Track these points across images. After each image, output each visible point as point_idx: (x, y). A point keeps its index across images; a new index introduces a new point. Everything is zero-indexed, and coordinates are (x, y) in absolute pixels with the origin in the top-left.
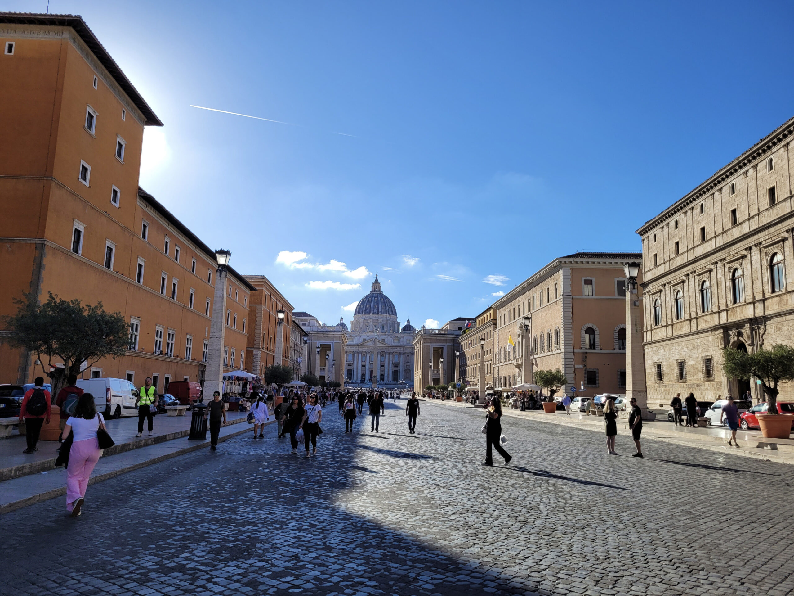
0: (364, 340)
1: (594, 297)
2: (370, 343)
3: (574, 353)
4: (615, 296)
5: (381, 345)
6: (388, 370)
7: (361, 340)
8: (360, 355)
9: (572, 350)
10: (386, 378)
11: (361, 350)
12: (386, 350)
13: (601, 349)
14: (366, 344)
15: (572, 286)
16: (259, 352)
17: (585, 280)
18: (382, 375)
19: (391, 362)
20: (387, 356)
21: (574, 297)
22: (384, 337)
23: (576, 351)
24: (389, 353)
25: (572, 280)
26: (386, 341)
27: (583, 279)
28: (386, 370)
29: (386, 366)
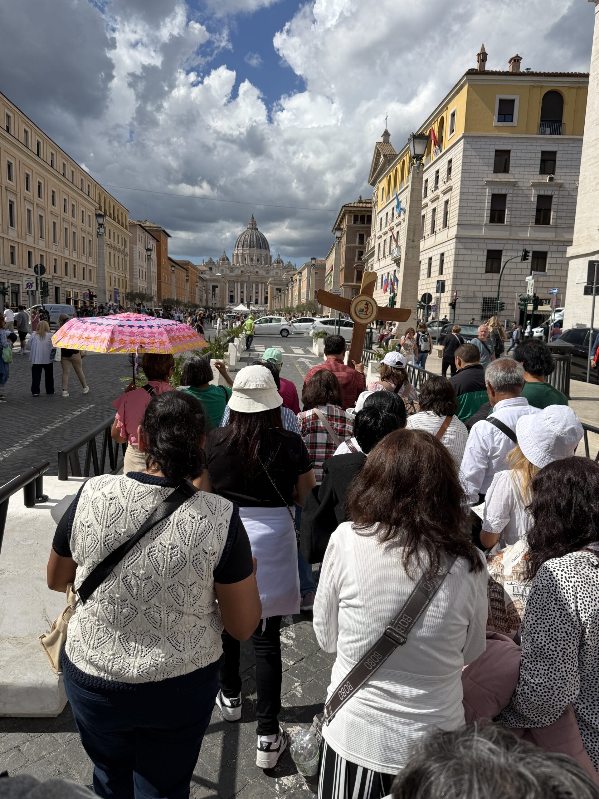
7: (240, 272)
8: (239, 284)
10: (259, 302)
11: (240, 279)
12: (259, 280)
14: (244, 275)
18: (256, 300)
19: (263, 290)
20: (260, 285)
22: (257, 270)
26: (260, 272)
28: (260, 296)
29: (260, 292)
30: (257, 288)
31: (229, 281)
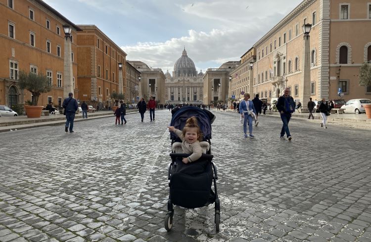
0: (179, 80)
1: (349, 20)
3: (330, 67)
4: (366, 18)
5: (188, 83)
7: (177, 81)
9: (329, 65)
10: (190, 99)
11: (178, 85)
12: (190, 85)
13: (353, 63)
14: (180, 83)
15: (330, 11)
16: (95, 79)
17: (342, 6)
18: (188, 98)
19: (192, 91)
21: (332, 20)
22: (188, 79)
23: (331, 65)
24: (191, 87)
25: (331, 6)
26: (190, 81)
27: (340, 5)
28: (190, 95)
29: (190, 93)
30: (188, 91)
31: (170, 87)
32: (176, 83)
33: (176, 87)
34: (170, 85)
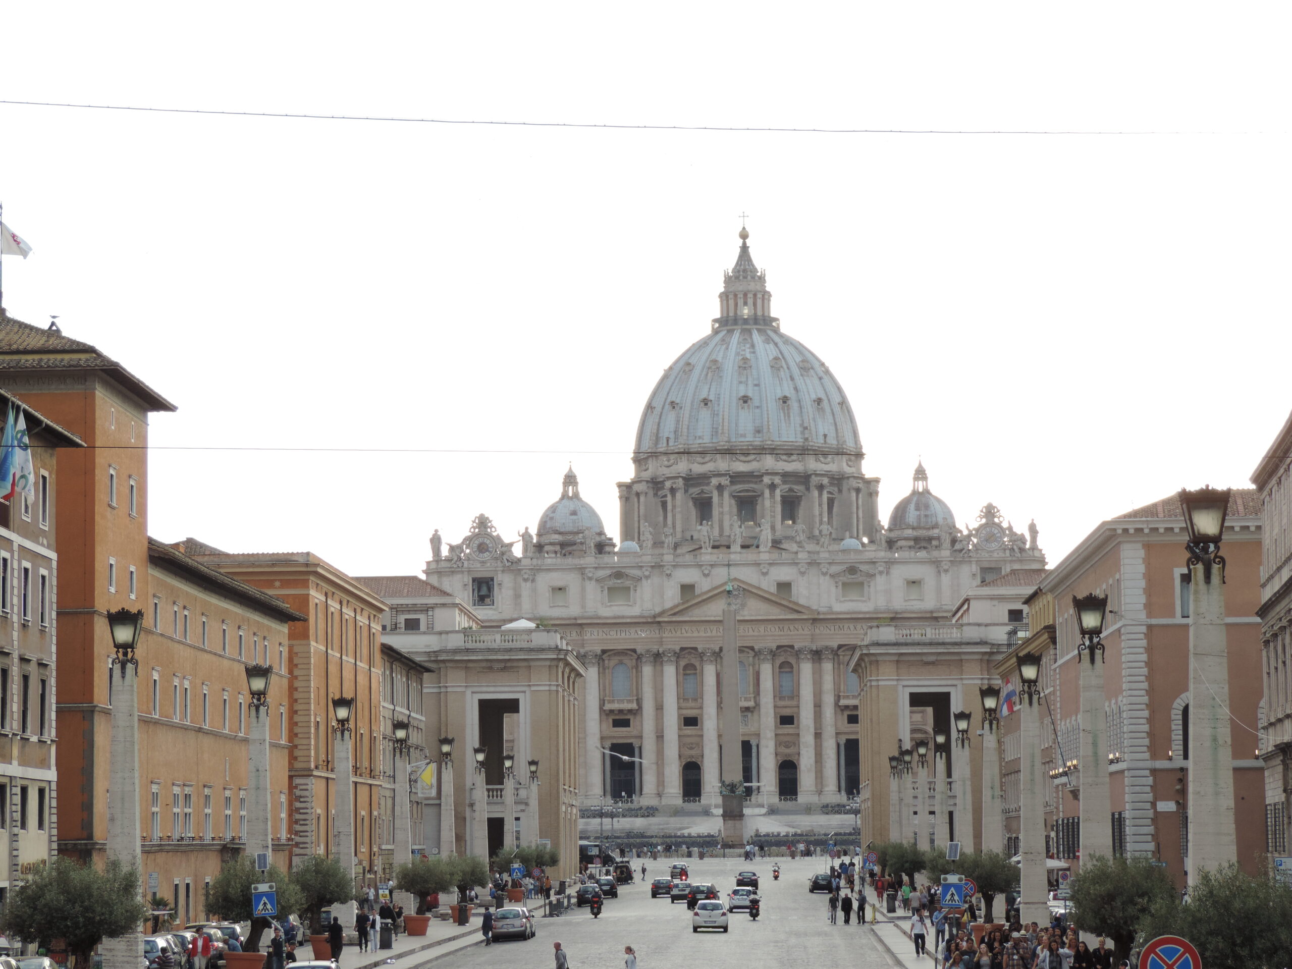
0: (687, 589)
2: (715, 610)
3: (1154, 772)
5: (776, 613)
6: (818, 735)
7: (671, 596)
8: (670, 672)
10: (806, 779)
11: (673, 639)
12: (800, 637)
14: (697, 614)
15: (1147, 591)
16: (311, 782)
17: (1182, 576)
18: (788, 770)
19: (828, 700)
20: (806, 669)
21: (1154, 621)
22: (784, 574)
23: (1157, 765)
24: (817, 655)
25: (1147, 575)
26: (800, 592)
27: (1178, 572)
28: (807, 739)
29: (806, 717)
30: (786, 695)
31: (603, 657)
32: (654, 622)
33: (657, 658)
34: (595, 641)
